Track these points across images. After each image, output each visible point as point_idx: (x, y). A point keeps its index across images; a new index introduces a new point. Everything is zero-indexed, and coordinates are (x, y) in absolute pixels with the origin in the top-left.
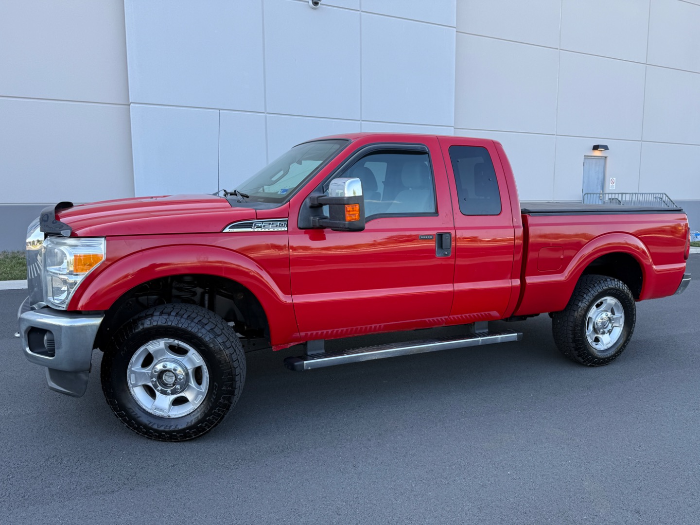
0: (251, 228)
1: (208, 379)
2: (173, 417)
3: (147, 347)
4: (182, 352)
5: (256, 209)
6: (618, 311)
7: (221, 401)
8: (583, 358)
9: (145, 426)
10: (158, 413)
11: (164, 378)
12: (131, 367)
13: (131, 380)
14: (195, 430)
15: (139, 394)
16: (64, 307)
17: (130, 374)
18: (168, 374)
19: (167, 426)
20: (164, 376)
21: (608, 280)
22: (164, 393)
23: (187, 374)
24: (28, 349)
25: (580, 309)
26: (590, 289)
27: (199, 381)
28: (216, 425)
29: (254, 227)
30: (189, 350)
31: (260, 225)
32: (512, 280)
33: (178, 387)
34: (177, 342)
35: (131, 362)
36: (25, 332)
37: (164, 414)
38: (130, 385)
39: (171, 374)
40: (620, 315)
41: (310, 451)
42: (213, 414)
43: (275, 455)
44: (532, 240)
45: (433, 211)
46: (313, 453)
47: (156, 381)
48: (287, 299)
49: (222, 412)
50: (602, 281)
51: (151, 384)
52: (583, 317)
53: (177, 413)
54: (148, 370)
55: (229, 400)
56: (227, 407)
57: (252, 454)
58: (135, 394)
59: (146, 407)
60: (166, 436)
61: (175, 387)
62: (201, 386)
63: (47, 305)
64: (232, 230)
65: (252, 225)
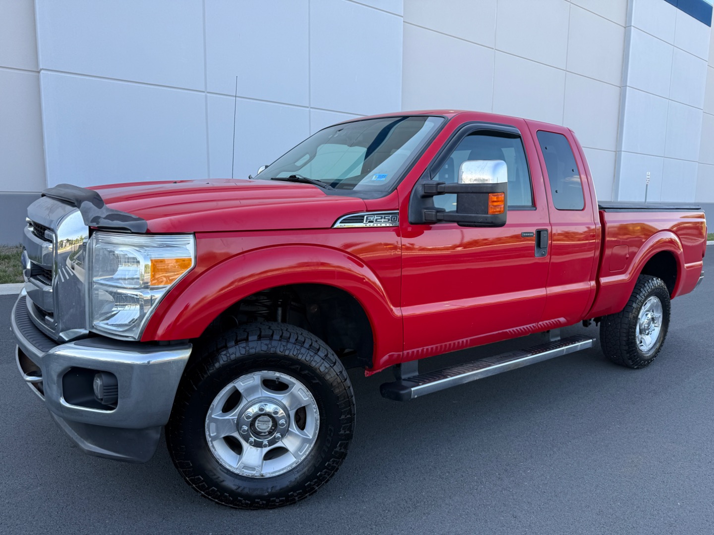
0: (363, 222)
1: (319, 422)
2: (268, 476)
3: (236, 385)
4: (282, 387)
5: (363, 199)
6: (657, 311)
7: (337, 449)
8: (633, 361)
9: (232, 492)
10: (247, 473)
11: (256, 425)
12: (211, 414)
13: (211, 431)
14: (301, 491)
15: (222, 453)
16: (134, 335)
17: (209, 423)
18: (260, 418)
19: (261, 490)
20: (257, 422)
21: (655, 279)
22: (258, 445)
24: (62, 401)
25: (634, 310)
26: (642, 290)
27: (301, 425)
28: (328, 480)
29: (366, 221)
30: (294, 384)
31: (372, 218)
32: (591, 282)
33: (279, 435)
34: (277, 374)
35: (211, 406)
36: (59, 376)
37: (256, 473)
38: (209, 439)
39: (266, 418)
40: (659, 315)
41: (447, 501)
42: (326, 468)
43: (411, 513)
44: (608, 239)
45: (530, 204)
46: (452, 504)
47: (248, 429)
48: (397, 312)
49: (337, 464)
50: (650, 281)
51: (236, 435)
52: (636, 318)
53: (272, 471)
54: (232, 416)
55: (346, 446)
56: (343, 456)
57: (381, 515)
58: (215, 450)
59: (230, 466)
60: (261, 503)
61: (275, 436)
62: (305, 430)
63: (90, 332)
64: (343, 224)
65: (362, 218)
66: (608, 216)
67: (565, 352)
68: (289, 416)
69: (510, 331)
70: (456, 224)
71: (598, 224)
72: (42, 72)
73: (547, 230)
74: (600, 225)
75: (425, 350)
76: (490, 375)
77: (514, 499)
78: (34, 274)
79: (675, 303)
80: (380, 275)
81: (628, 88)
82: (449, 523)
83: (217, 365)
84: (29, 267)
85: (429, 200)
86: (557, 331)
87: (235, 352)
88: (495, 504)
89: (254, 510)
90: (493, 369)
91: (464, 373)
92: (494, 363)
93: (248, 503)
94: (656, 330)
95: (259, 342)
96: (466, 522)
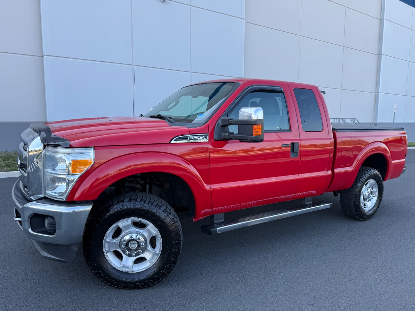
0: (187, 140)
1: (162, 244)
2: (136, 272)
3: (118, 224)
4: (142, 226)
5: (188, 128)
6: (375, 188)
7: (171, 259)
8: (359, 216)
9: (116, 280)
10: (125, 270)
11: (129, 245)
12: (106, 239)
13: (106, 247)
14: (152, 280)
15: (111, 258)
16: (63, 198)
17: (105, 243)
18: (132, 242)
19: (132, 279)
20: (130, 244)
21: (372, 169)
22: (130, 255)
24: (30, 230)
25: (358, 187)
26: (363, 175)
27: (153, 246)
28: (167, 275)
29: (189, 139)
30: (149, 224)
31: (192, 138)
32: (328, 171)
33: (140, 251)
34: (140, 219)
35: (106, 235)
36: (28, 218)
37: (129, 270)
38: (105, 252)
39: (135, 242)
40: (376, 190)
41: (231, 289)
42: (165, 268)
43: (210, 294)
44: (338, 146)
45: (288, 129)
46: (234, 290)
47: (124, 247)
48: (207, 187)
49: (171, 266)
50: (369, 171)
51: (119, 250)
52: (360, 192)
53: (138, 269)
54: (117, 240)
55: (176, 258)
56: (175, 263)
57: (194, 294)
58: (108, 257)
59: (116, 266)
60: (131, 286)
61: (139, 251)
62: (155, 249)
63: (44, 196)
64: (176, 141)
65: (187, 138)
66: (338, 134)
67: (312, 210)
68: (146, 241)
69: (280, 198)
70: (238, 141)
71: (331, 139)
72: (45, 56)
73: (298, 143)
74: (333, 140)
75: (229, 207)
76: (265, 222)
77: (268, 289)
78: (21, 167)
79: (386, 183)
80: (197, 168)
81: (382, 55)
82: (229, 299)
83: (108, 214)
84: (19, 163)
85: (226, 128)
86: (310, 198)
87: (117, 208)
88: (257, 291)
89: (128, 289)
90: (266, 218)
91: (249, 220)
92: (268, 215)
93: (124, 286)
94: (374, 199)
95: (130, 202)
96: (238, 299)
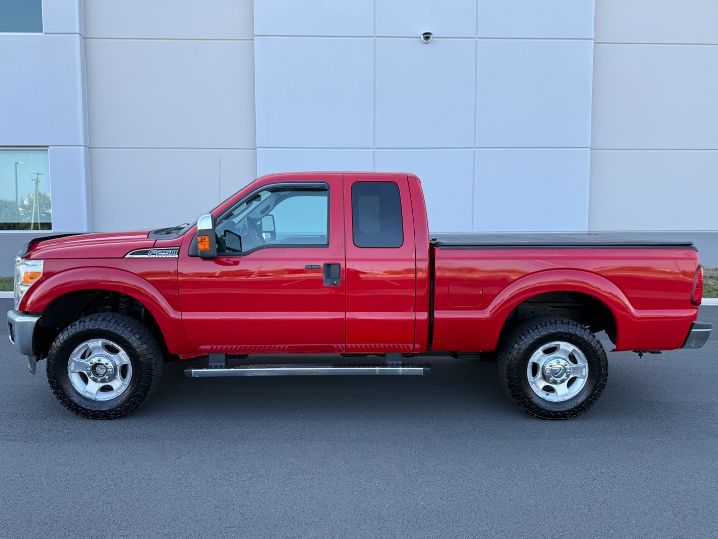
2: (99, 400)
3: (87, 344)
4: (114, 351)
9: (76, 404)
10: (88, 395)
11: (97, 369)
12: (72, 357)
13: (71, 367)
15: (75, 380)
17: (71, 362)
18: (101, 366)
19: (93, 406)
20: (97, 367)
22: (95, 380)
23: (116, 369)
27: (124, 376)
30: (120, 351)
33: (107, 377)
34: (111, 343)
35: (72, 353)
37: (92, 397)
38: (69, 371)
39: (103, 367)
42: (130, 402)
47: (91, 370)
51: (85, 372)
53: (101, 398)
54: (85, 361)
58: (72, 378)
59: (79, 389)
61: (105, 377)
62: (124, 379)
64: (132, 256)
95: (103, 322)
